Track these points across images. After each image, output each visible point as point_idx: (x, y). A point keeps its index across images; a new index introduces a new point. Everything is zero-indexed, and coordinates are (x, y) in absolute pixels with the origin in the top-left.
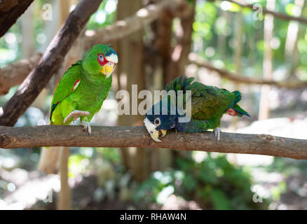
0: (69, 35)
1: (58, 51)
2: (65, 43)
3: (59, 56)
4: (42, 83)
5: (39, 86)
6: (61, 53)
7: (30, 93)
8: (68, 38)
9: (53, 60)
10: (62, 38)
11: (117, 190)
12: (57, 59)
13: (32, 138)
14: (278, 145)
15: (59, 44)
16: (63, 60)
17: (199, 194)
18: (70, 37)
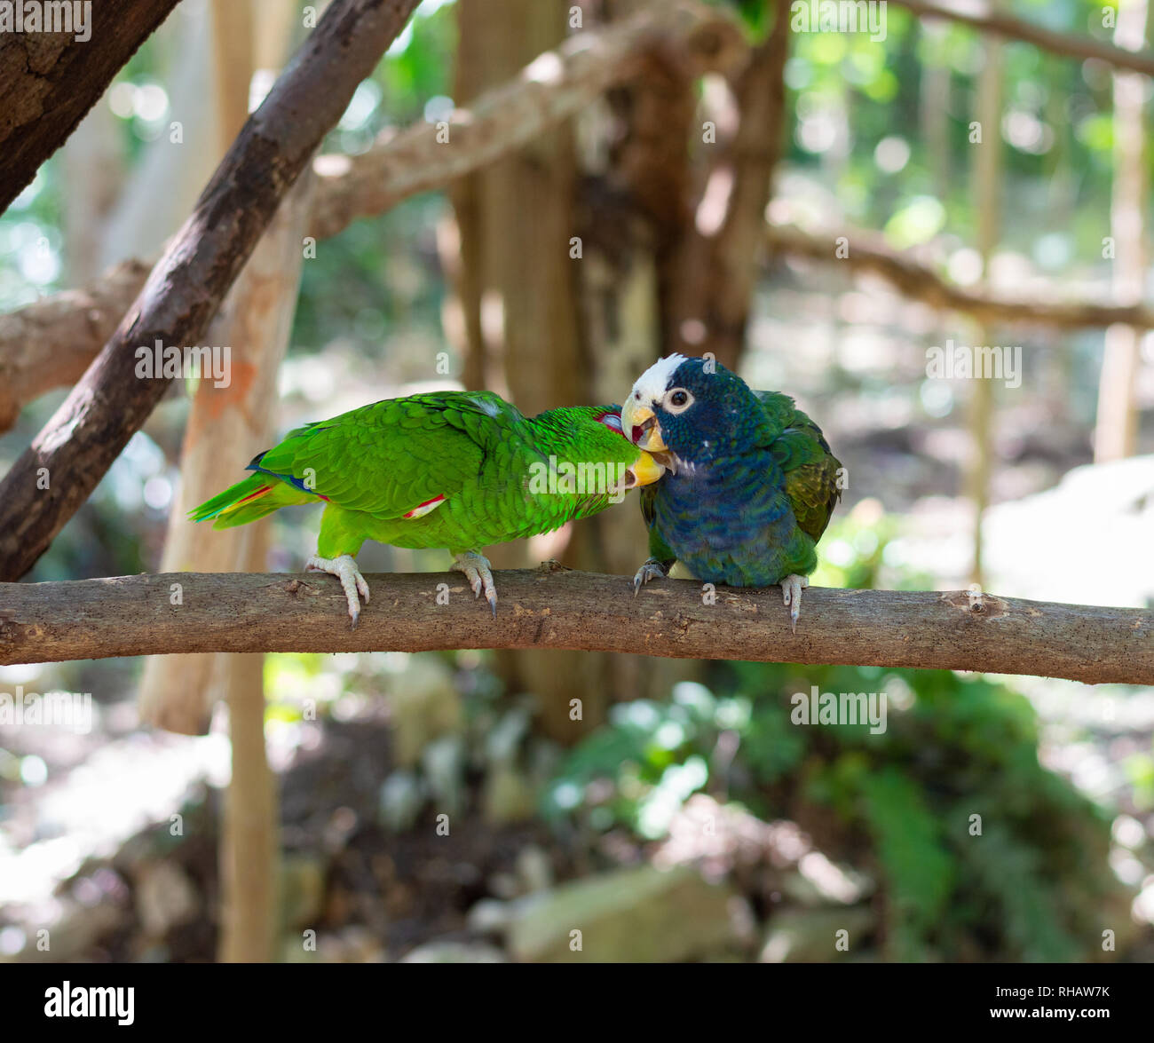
0: (240, 212)
1: (199, 277)
2: (226, 246)
3: (204, 296)
4: (138, 401)
5: (129, 413)
6: (208, 283)
7: (93, 439)
8: (236, 225)
9: (180, 309)
10: (211, 226)
11: (473, 777)
12: (195, 308)
13: (103, 624)
14: (1016, 633)
15: (203, 248)
16: (217, 312)
17: (815, 789)
18: (242, 221)
